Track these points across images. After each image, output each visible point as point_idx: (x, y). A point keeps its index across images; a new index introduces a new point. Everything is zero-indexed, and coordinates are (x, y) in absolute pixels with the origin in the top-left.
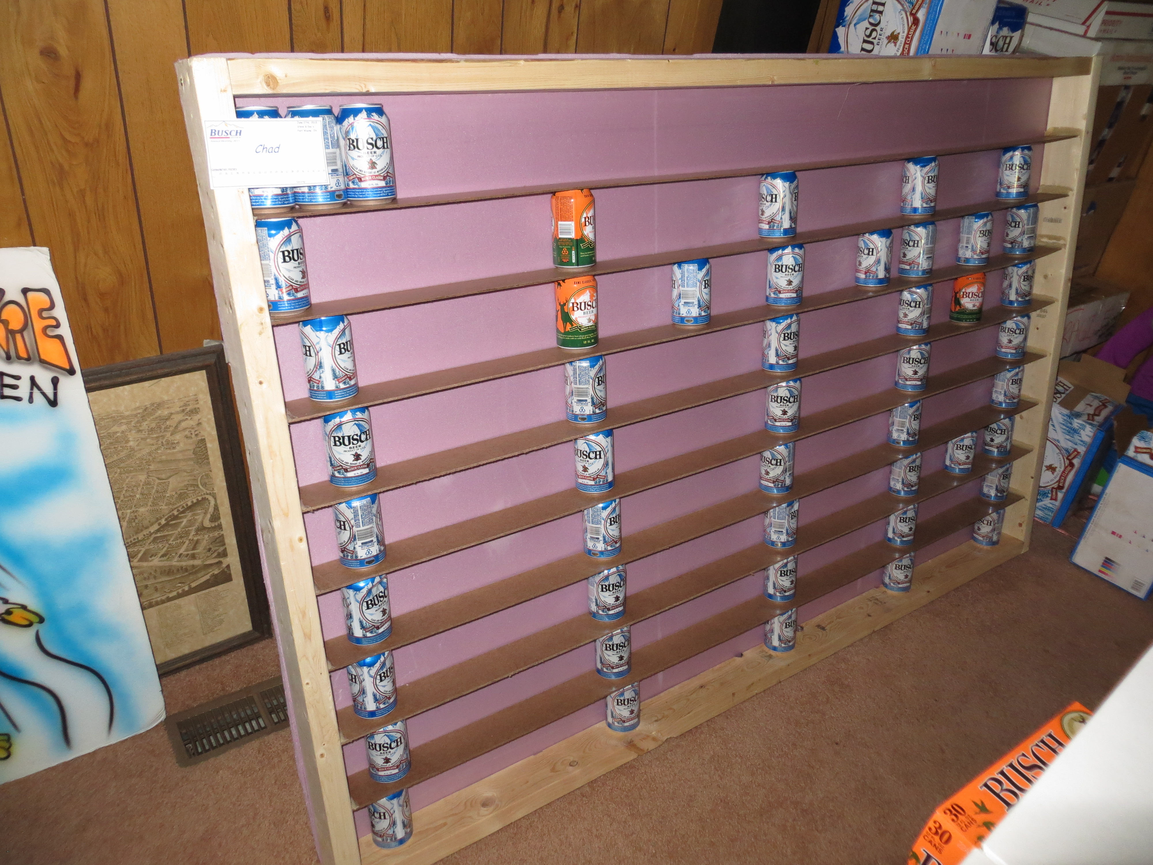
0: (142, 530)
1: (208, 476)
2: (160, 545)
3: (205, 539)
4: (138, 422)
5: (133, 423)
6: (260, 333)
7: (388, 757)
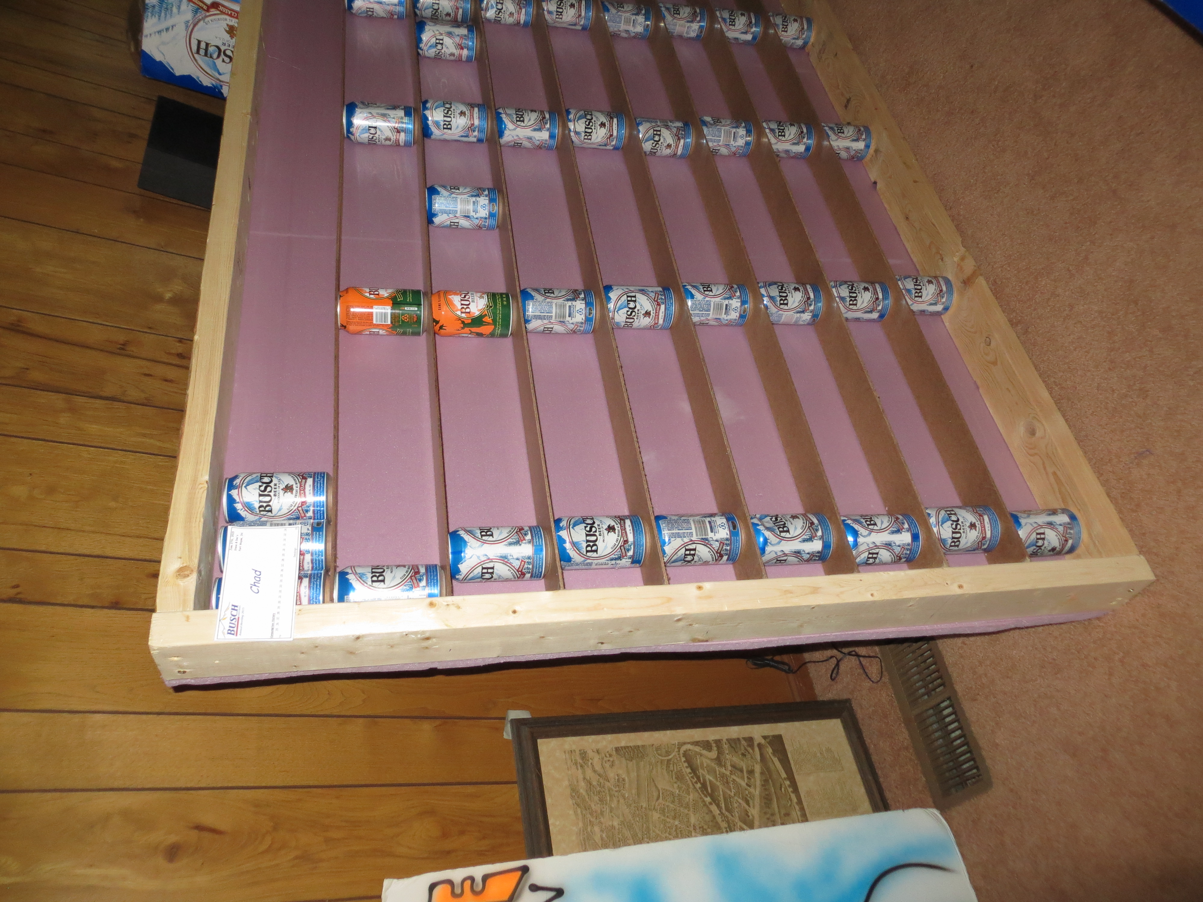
0: (717, 823)
1: (658, 749)
2: (736, 805)
3: (730, 758)
4: (591, 814)
5: (592, 819)
6: (459, 607)
7: (968, 524)
